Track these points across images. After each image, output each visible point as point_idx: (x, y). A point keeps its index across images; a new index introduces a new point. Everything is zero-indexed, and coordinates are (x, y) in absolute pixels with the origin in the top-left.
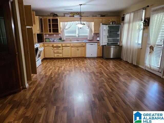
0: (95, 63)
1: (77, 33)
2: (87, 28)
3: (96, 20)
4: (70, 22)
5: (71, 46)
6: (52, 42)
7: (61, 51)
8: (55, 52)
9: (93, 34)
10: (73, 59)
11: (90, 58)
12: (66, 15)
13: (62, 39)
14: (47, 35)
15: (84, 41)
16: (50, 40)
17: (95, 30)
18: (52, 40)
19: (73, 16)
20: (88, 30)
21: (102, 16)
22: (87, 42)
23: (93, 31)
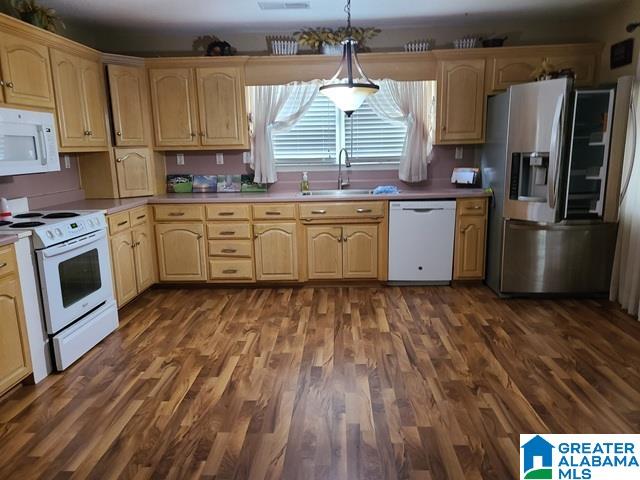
0: (444, 338)
1: (341, 142)
2: (399, 119)
3: (450, 66)
4: (299, 82)
5: (303, 216)
6: (204, 198)
7: (248, 243)
8: (213, 252)
9: (429, 148)
10: (317, 292)
11: (408, 288)
12: (276, 45)
13: (257, 179)
14: (181, 160)
15: (380, 188)
16: (196, 183)
17: (441, 128)
18: (204, 186)
19: (320, 51)
20: (403, 127)
21: (485, 43)
22: (396, 193)
23: (431, 136)
